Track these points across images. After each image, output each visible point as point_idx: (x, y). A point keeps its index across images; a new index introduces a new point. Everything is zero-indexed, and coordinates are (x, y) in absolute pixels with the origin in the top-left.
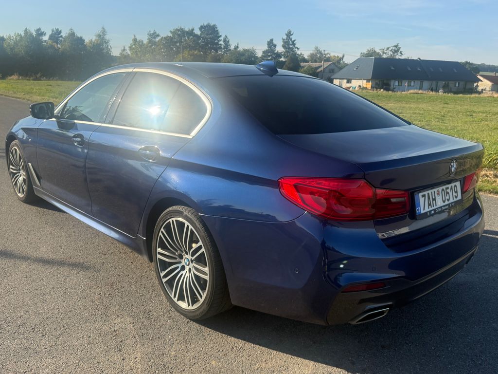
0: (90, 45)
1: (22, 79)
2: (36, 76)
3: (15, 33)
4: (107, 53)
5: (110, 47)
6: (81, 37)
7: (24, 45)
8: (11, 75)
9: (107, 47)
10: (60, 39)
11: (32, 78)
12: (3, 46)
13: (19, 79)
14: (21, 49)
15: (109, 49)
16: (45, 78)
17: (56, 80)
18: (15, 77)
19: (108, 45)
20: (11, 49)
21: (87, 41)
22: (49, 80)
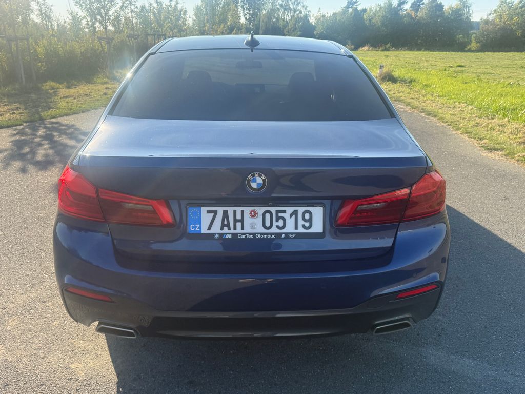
0: (449, 11)
1: (372, 50)
2: (386, 47)
3: (376, 4)
4: (467, 18)
5: (471, 12)
6: (441, 3)
7: (382, 15)
8: (363, 46)
9: (469, 11)
10: (422, 6)
11: (381, 49)
12: (363, 18)
13: (368, 50)
14: (378, 19)
15: (470, 14)
16: (393, 48)
17: (404, 51)
18: (366, 48)
19: (469, 10)
20: (370, 20)
21: (446, 7)
22: (398, 50)
